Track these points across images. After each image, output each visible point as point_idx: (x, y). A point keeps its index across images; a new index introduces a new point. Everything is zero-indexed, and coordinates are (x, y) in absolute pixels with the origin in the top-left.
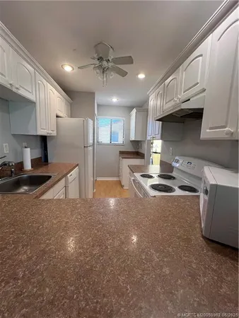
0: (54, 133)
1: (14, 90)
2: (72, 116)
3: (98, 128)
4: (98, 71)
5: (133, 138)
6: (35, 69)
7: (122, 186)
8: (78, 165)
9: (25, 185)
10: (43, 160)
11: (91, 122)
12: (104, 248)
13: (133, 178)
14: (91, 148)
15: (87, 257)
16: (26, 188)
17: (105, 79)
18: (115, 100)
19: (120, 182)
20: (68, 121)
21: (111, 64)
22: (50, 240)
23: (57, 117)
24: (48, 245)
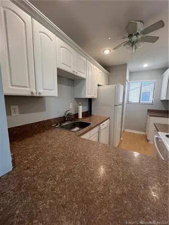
0: (96, 97)
1: (75, 74)
2: (109, 84)
3: (129, 91)
4: (128, 46)
5: (164, 98)
6: (87, 59)
7: (148, 141)
8: (109, 118)
9: (78, 127)
10: (89, 113)
11: (122, 87)
12: (107, 189)
13: (156, 136)
14: (121, 106)
15: (92, 190)
16: (78, 128)
17: (134, 51)
18: (146, 65)
19: (146, 136)
20: (105, 88)
21: (140, 37)
22: (76, 165)
23: (98, 85)
24: (74, 168)
